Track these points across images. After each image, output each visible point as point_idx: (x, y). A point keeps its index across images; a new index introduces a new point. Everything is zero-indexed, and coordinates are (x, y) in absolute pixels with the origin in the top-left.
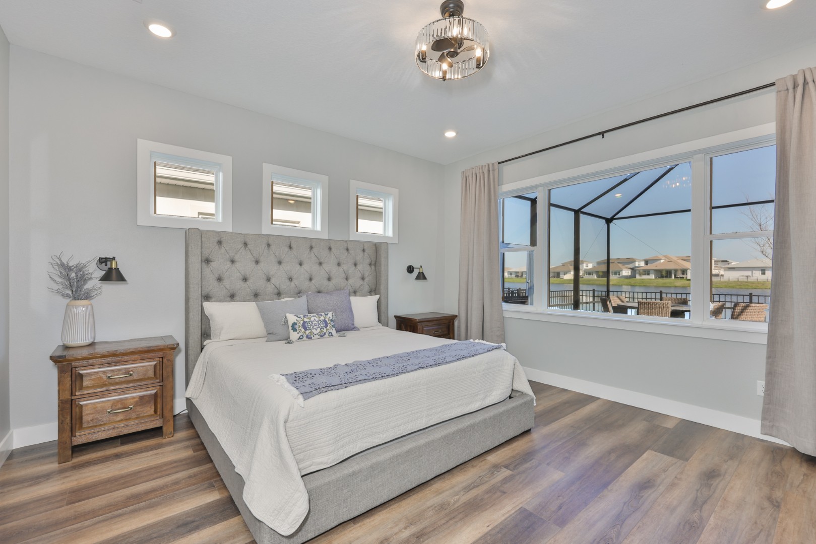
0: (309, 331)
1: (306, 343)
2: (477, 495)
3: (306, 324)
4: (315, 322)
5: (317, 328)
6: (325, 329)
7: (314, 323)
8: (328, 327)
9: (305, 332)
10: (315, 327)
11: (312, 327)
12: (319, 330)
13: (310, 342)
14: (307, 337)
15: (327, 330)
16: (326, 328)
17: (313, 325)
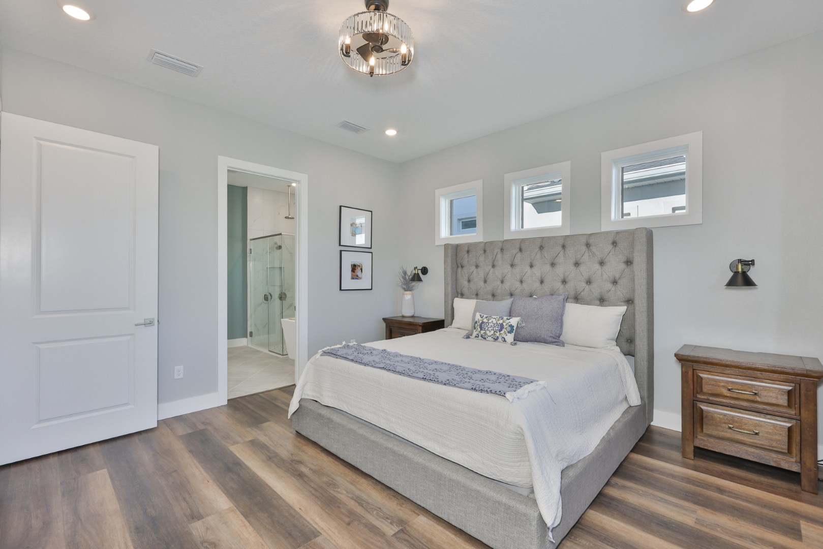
0: (484, 331)
1: (480, 342)
2: (345, 504)
3: (483, 325)
4: (492, 324)
5: (492, 330)
6: (498, 333)
7: (490, 324)
8: (502, 332)
9: (480, 332)
10: (490, 329)
11: (487, 328)
12: (492, 332)
13: (484, 341)
14: (482, 336)
15: (500, 334)
16: (500, 332)
17: (489, 326)
